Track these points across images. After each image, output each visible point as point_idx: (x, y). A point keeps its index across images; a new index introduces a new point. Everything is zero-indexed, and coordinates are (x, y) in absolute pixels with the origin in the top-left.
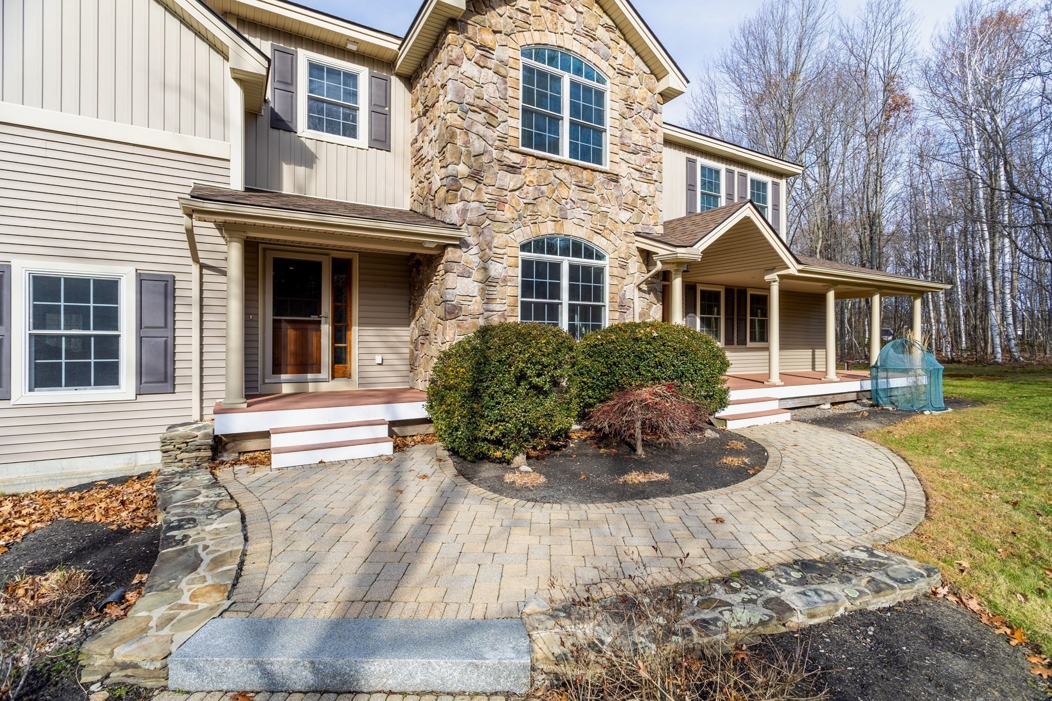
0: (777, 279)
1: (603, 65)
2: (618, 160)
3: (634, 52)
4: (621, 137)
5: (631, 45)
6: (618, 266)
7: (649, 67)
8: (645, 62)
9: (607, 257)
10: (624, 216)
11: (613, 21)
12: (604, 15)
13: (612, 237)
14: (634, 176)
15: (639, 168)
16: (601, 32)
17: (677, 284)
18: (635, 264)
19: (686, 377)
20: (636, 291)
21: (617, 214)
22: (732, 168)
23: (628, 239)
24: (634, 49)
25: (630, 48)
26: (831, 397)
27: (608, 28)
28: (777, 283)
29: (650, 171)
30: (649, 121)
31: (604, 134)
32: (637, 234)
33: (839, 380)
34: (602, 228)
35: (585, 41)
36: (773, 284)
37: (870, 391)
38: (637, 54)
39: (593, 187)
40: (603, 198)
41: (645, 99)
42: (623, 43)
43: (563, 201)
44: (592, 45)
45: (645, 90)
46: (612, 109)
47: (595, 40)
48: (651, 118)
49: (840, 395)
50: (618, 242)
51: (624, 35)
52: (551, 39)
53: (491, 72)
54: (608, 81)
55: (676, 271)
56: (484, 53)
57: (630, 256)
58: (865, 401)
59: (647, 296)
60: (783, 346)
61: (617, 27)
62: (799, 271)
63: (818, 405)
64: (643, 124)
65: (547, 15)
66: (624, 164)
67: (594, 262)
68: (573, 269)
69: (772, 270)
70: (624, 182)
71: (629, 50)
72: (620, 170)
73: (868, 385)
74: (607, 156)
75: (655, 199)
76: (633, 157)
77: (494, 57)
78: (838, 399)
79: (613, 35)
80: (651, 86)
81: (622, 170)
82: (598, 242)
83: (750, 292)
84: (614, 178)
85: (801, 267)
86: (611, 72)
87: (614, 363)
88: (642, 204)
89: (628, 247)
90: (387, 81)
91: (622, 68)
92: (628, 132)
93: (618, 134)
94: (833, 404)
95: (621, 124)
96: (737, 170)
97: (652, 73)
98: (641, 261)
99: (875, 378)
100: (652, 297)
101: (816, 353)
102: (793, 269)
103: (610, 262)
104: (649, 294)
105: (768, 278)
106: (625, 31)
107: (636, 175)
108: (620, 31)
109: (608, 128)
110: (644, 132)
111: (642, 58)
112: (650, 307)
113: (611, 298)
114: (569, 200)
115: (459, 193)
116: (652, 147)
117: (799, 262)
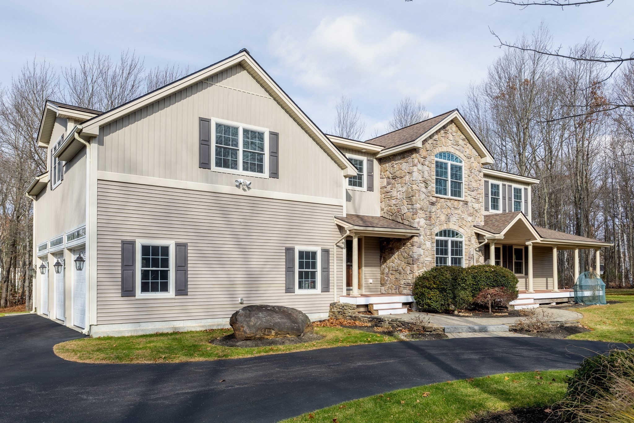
0: (532, 244)
1: (462, 155)
2: (467, 195)
3: (472, 148)
4: (468, 185)
5: (471, 145)
6: (467, 240)
7: (478, 153)
8: (477, 151)
9: (464, 237)
10: (470, 219)
11: (465, 136)
12: (462, 134)
13: (465, 228)
14: (473, 201)
15: (475, 198)
16: (461, 142)
17: (492, 249)
18: (474, 239)
19: (505, 285)
20: (475, 251)
21: (467, 218)
22: (505, 183)
23: (471, 229)
24: (472, 146)
25: (471, 146)
26: (556, 299)
27: (463, 140)
28: (531, 246)
29: (479, 198)
30: (478, 176)
31: (462, 184)
32: (474, 226)
33: (559, 291)
34: (462, 225)
35: (456, 147)
36: (529, 246)
37: (573, 297)
38: (474, 148)
39: (458, 208)
40: (462, 212)
41: (476, 167)
42: (468, 144)
43: (449, 215)
44: (458, 148)
45: (477, 163)
46: (465, 173)
47: (459, 146)
48: (479, 175)
49: (560, 299)
50: (467, 230)
51: (469, 141)
52: (444, 149)
53: (426, 166)
54: (463, 162)
55: (492, 243)
56: (424, 159)
57: (472, 235)
58: (572, 302)
59: (478, 253)
60: (535, 276)
61: (466, 138)
62: (541, 241)
63: (550, 303)
64: (476, 178)
65: (443, 139)
66: (469, 196)
67: (459, 239)
68: (452, 242)
69: (529, 240)
70: (470, 204)
71: (471, 147)
72: (468, 199)
73: (573, 294)
74: (463, 194)
75: (481, 210)
76: (473, 193)
77: (427, 160)
78: (559, 301)
79: (465, 142)
80: (479, 161)
81: (469, 199)
82: (461, 231)
83: (514, 247)
84: (466, 203)
85: (542, 239)
86: (465, 158)
87: (478, 281)
88: (476, 213)
89: (471, 232)
90: (372, 161)
91: (468, 155)
92: (471, 182)
93: (467, 184)
94: (556, 303)
95: (468, 180)
96: (507, 184)
97: (479, 155)
98: (476, 238)
99: (576, 291)
100: (480, 253)
101: (548, 280)
102: (539, 240)
103: (465, 239)
104: (479, 252)
105: (527, 243)
106: (469, 140)
107: (474, 200)
108: (468, 140)
109: (463, 182)
110: (476, 181)
111: (475, 150)
112: (479, 258)
113: (466, 254)
114: (451, 214)
115: (417, 215)
116: (479, 187)
117: (541, 237)
